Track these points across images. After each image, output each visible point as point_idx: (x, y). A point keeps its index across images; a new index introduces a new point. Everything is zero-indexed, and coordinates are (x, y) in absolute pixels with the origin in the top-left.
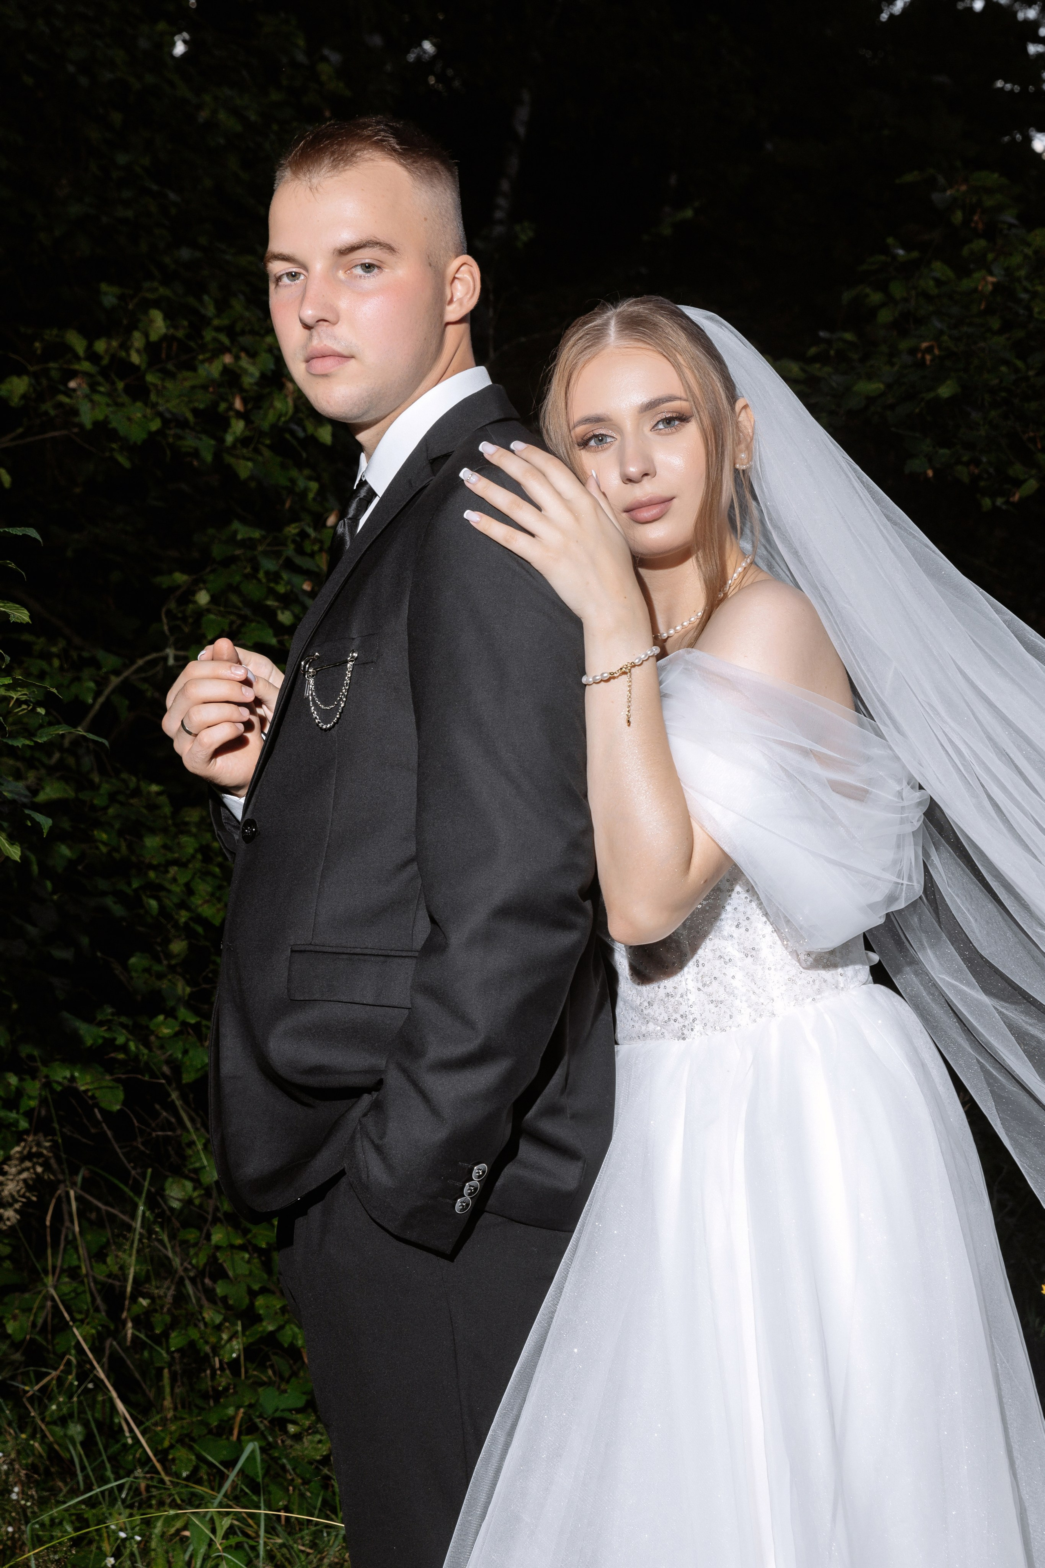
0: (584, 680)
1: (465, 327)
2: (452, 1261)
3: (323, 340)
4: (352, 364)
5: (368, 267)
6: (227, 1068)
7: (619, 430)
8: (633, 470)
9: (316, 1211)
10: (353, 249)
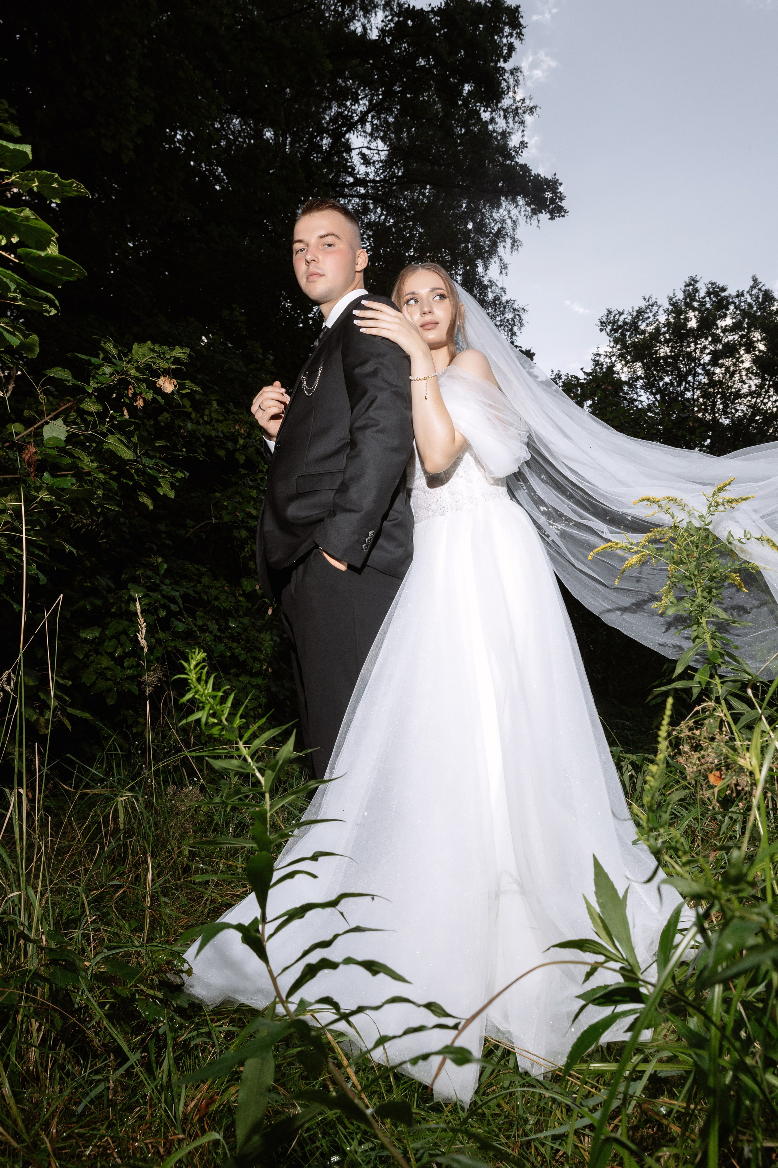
0: (411, 378)
1: (362, 274)
2: (360, 574)
3: (313, 268)
4: (323, 278)
5: (330, 245)
6: (266, 528)
7: (422, 300)
8: (426, 310)
9: (301, 567)
10: (324, 236)
